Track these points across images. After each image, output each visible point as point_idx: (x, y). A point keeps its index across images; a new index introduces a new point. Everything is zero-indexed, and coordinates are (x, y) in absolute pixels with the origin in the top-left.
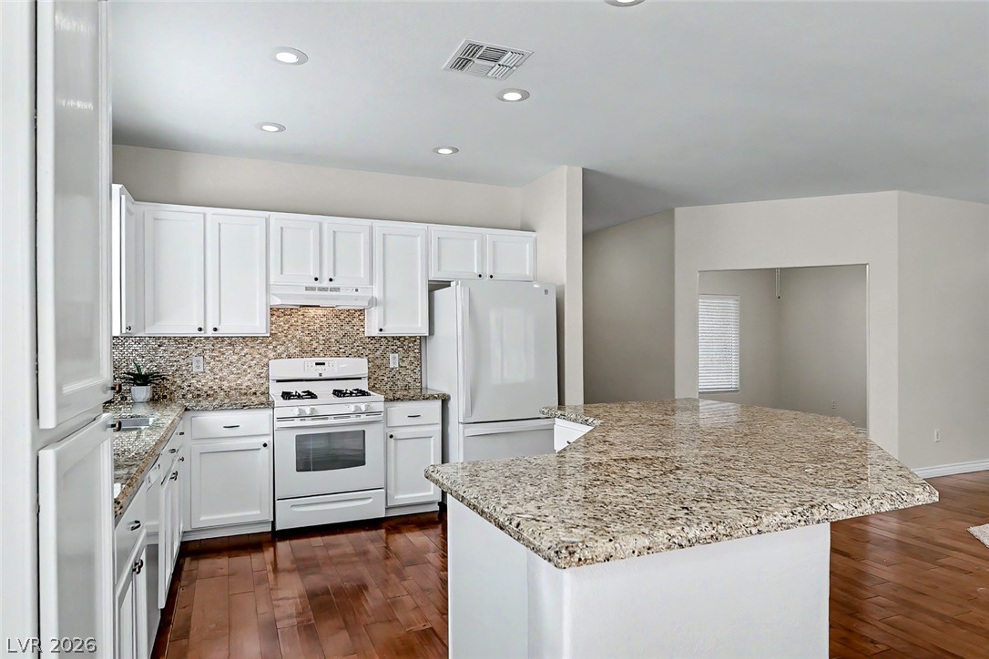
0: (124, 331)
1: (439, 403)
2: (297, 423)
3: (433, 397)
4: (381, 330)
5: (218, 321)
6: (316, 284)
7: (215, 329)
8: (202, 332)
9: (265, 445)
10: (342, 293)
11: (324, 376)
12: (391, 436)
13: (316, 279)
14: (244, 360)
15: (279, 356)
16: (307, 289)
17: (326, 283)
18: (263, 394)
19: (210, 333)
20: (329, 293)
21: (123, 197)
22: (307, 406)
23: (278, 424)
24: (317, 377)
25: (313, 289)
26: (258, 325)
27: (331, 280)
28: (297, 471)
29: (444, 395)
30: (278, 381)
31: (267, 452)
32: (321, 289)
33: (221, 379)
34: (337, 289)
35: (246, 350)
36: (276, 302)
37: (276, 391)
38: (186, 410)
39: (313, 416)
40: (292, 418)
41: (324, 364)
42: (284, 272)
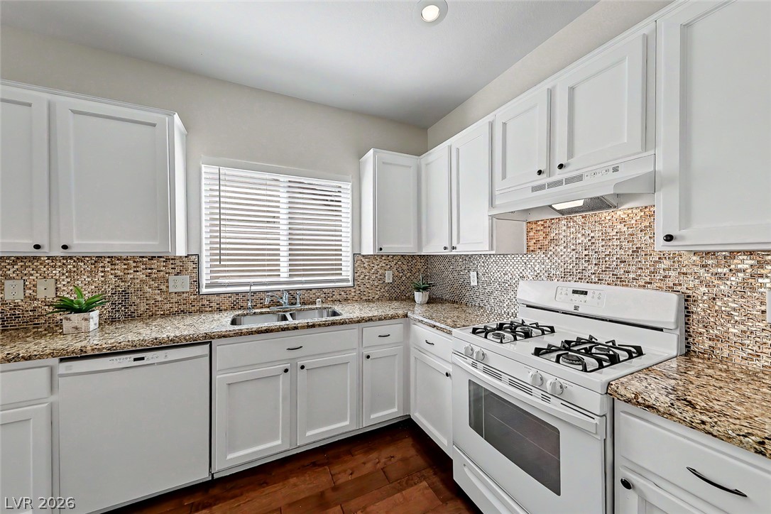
0: (376, 251)
5: (457, 241)
6: (544, 180)
7: (453, 248)
8: (447, 251)
9: (447, 375)
10: (585, 180)
11: (580, 311)
13: (540, 172)
16: (535, 189)
17: (559, 175)
20: (564, 187)
24: (571, 309)
25: (541, 187)
27: (561, 166)
30: (528, 306)
32: (551, 185)
34: (580, 178)
38: (406, 316)
40: (466, 357)
41: (586, 293)
42: (508, 176)
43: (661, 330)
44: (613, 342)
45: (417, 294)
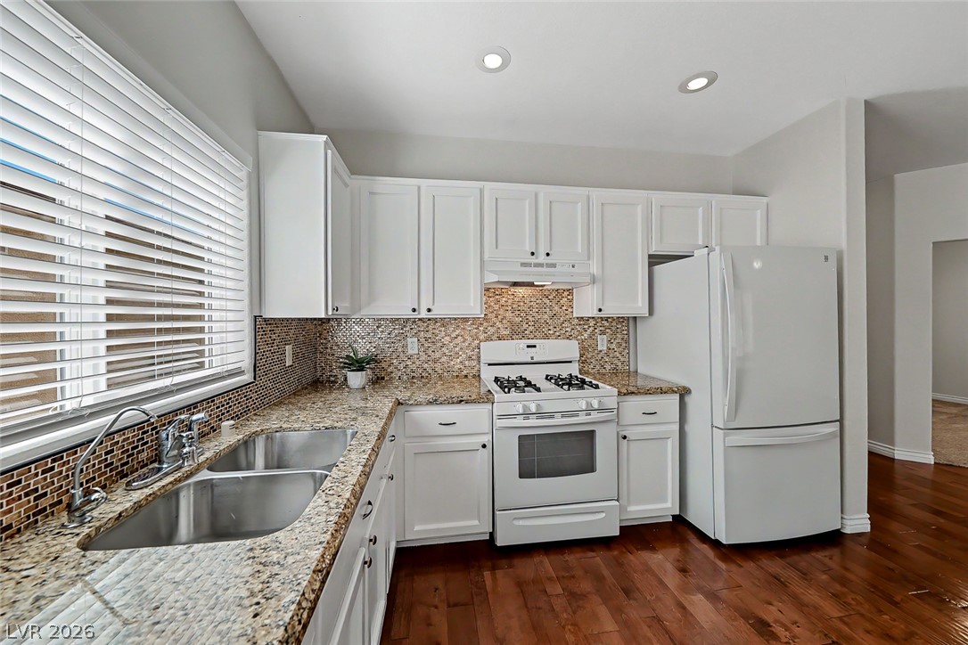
0: (330, 313)
1: (677, 397)
2: (519, 421)
3: (671, 391)
4: (600, 310)
5: (431, 302)
6: (533, 260)
7: (429, 310)
8: (416, 313)
9: (484, 446)
10: (558, 269)
11: (535, 360)
12: (625, 437)
13: (533, 254)
14: (456, 341)
15: (489, 339)
16: (523, 265)
17: (542, 259)
18: (474, 376)
19: (424, 314)
20: (545, 269)
21: (329, 152)
22: (529, 399)
23: (499, 423)
24: (529, 360)
25: (530, 265)
26: (473, 306)
27: (548, 254)
28: (521, 476)
29: (684, 388)
30: (489, 365)
31: (486, 453)
32: (538, 266)
33: (435, 361)
34: (554, 266)
35: (457, 332)
36: (491, 278)
37: (488, 375)
38: (399, 403)
39: (540, 415)
40: (514, 416)
41: (535, 346)
42: (499, 247)
43: (570, 362)
44: (571, 375)
45: (351, 375)
